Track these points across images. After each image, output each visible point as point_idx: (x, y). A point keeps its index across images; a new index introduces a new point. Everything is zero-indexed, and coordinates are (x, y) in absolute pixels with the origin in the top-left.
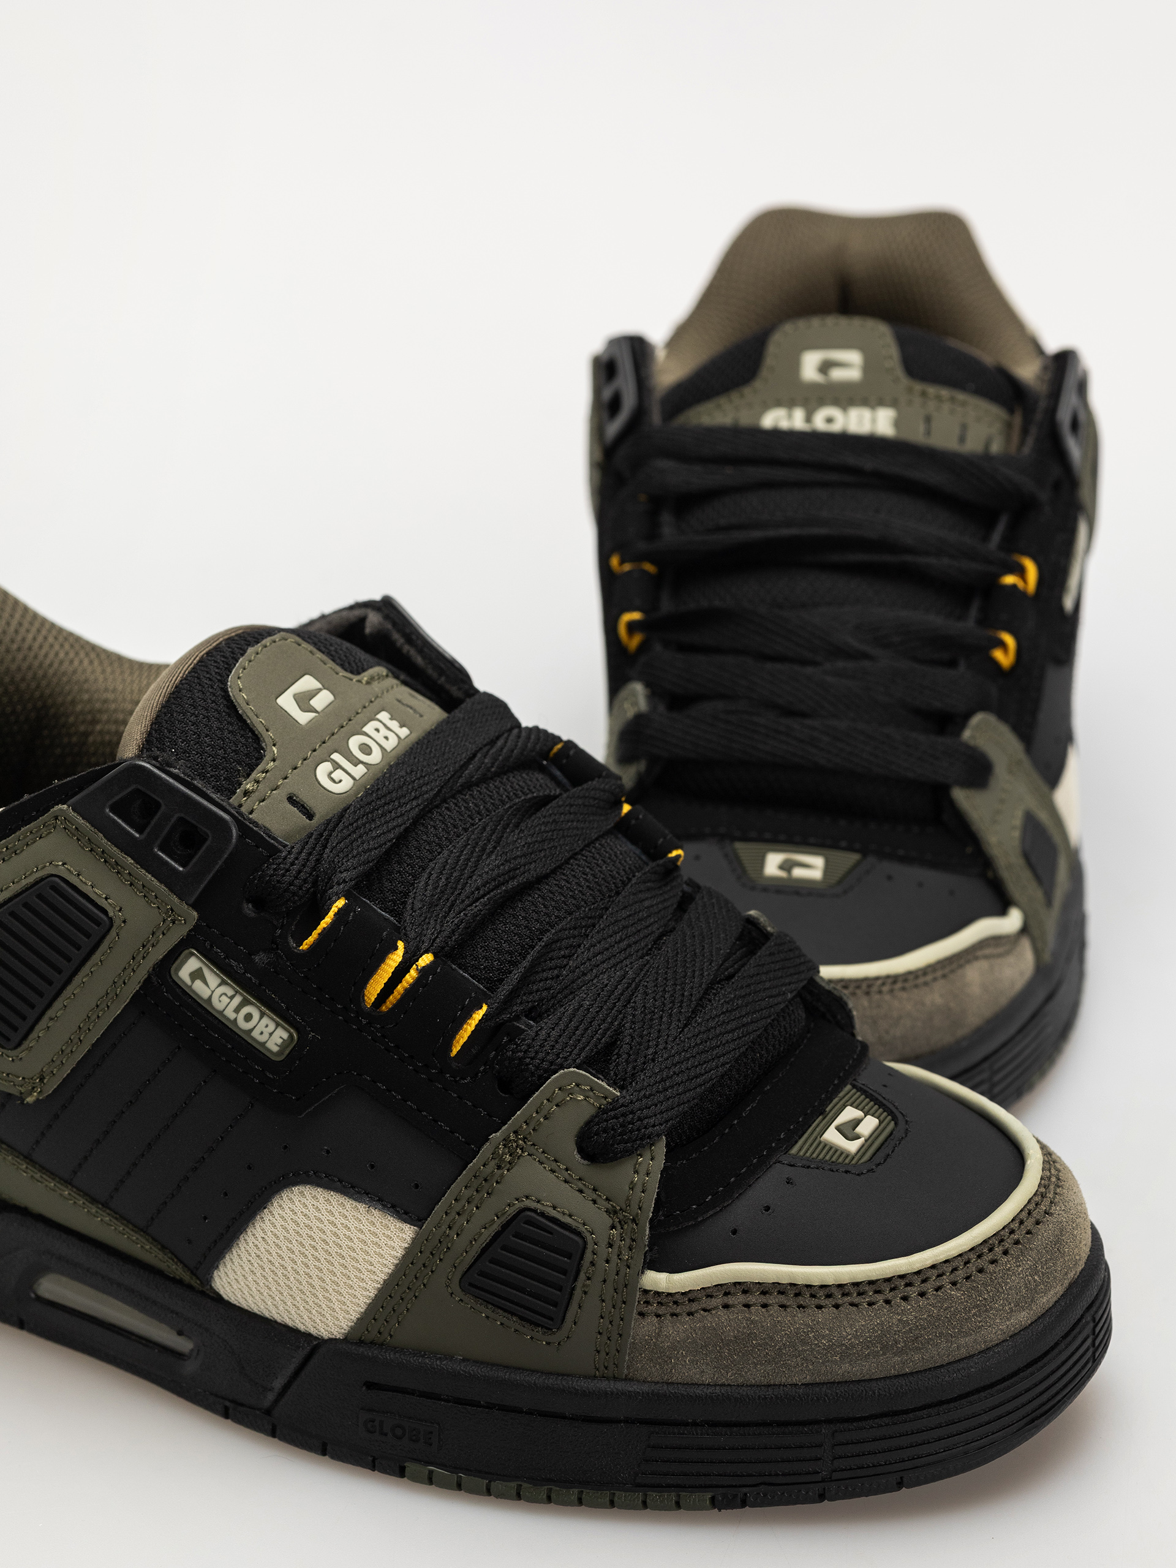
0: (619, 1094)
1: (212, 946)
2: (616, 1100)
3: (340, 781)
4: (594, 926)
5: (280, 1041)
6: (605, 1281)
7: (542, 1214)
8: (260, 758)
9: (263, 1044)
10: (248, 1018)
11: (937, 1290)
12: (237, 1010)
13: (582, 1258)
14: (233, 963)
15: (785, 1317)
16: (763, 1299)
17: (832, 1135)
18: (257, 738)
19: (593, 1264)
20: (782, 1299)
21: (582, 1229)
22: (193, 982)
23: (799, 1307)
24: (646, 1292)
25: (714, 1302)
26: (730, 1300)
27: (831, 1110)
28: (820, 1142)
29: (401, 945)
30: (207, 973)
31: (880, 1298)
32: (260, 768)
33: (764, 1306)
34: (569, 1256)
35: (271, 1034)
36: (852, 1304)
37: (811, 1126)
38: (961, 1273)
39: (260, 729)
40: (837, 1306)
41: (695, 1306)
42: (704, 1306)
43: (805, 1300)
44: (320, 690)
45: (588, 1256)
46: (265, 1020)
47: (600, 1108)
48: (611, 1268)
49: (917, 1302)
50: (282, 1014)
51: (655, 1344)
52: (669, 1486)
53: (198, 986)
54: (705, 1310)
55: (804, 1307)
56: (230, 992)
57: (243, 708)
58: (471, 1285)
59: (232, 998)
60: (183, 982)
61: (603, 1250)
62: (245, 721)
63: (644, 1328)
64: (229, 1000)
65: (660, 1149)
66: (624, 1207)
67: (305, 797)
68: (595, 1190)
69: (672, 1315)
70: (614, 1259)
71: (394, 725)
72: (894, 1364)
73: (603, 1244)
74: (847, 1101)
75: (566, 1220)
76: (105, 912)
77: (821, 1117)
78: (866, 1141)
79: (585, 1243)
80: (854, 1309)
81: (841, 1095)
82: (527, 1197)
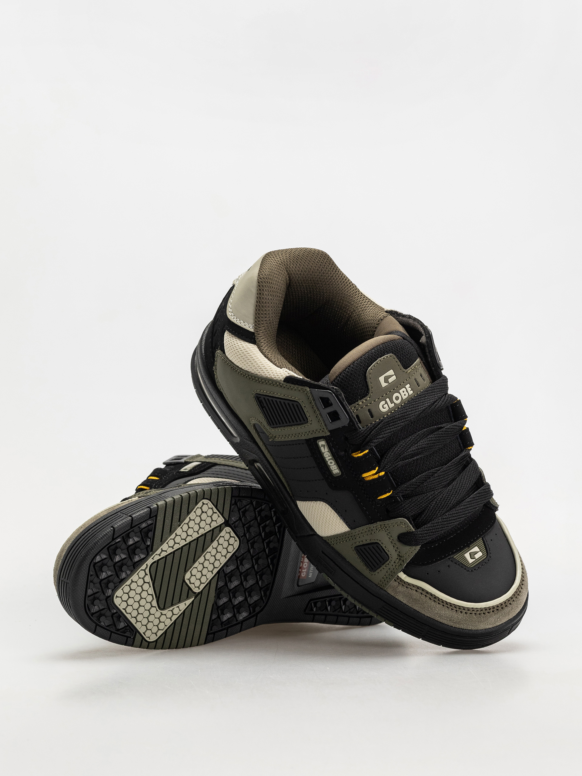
0: (414, 530)
1: (330, 442)
2: (413, 532)
3: (385, 408)
4: (433, 475)
5: (336, 472)
6: (389, 569)
7: (382, 547)
8: (367, 395)
9: (332, 470)
10: (331, 463)
11: (471, 613)
12: (329, 460)
13: (386, 561)
14: (333, 449)
15: (429, 601)
16: (426, 594)
17: (467, 555)
18: (368, 389)
19: (388, 564)
20: (430, 597)
21: (389, 555)
22: (321, 447)
23: (434, 601)
24: (398, 576)
25: (414, 588)
26: (418, 590)
27: (471, 546)
28: (464, 556)
29: (377, 468)
30: (326, 446)
31: (455, 609)
32: (365, 398)
33: (426, 596)
34: (383, 560)
35: (335, 470)
36: (447, 607)
37: (463, 550)
38: (478, 612)
39: (370, 387)
40: (443, 605)
41: (409, 586)
42: (411, 588)
43: (437, 600)
44: (394, 375)
45: (388, 562)
46: (335, 466)
47: (408, 531)
48: (392, 568)
49: (464, 614)
50: (340, 467)
51: (395, 588)
52: (384, 617)
53: (322, 448)
54: (411, 589)
55: (435, 601)
56: (329, 455)
57: (368, 380)
58: (357, 549)
59: (329, 456)
60: (319, 446)
61: (392, 563)
62: (367, 383)
63: (393, 583)
64: (328, 456)
65: (418, 548)
66: (402, 556)
67: (373, 411)
68: (397, 548)
69: (402, 585)
70: (394, 566)
71: (409, 389)
72: (451, 624)
73: (393, 562)
74: (477, 544)
75: (387, 551)
76: (307, 419)
77: (467, 548)
78: (476, 560)
79: (389, 559)
80: (447, 608)
81: (477, 541)
82: (380, 541)
